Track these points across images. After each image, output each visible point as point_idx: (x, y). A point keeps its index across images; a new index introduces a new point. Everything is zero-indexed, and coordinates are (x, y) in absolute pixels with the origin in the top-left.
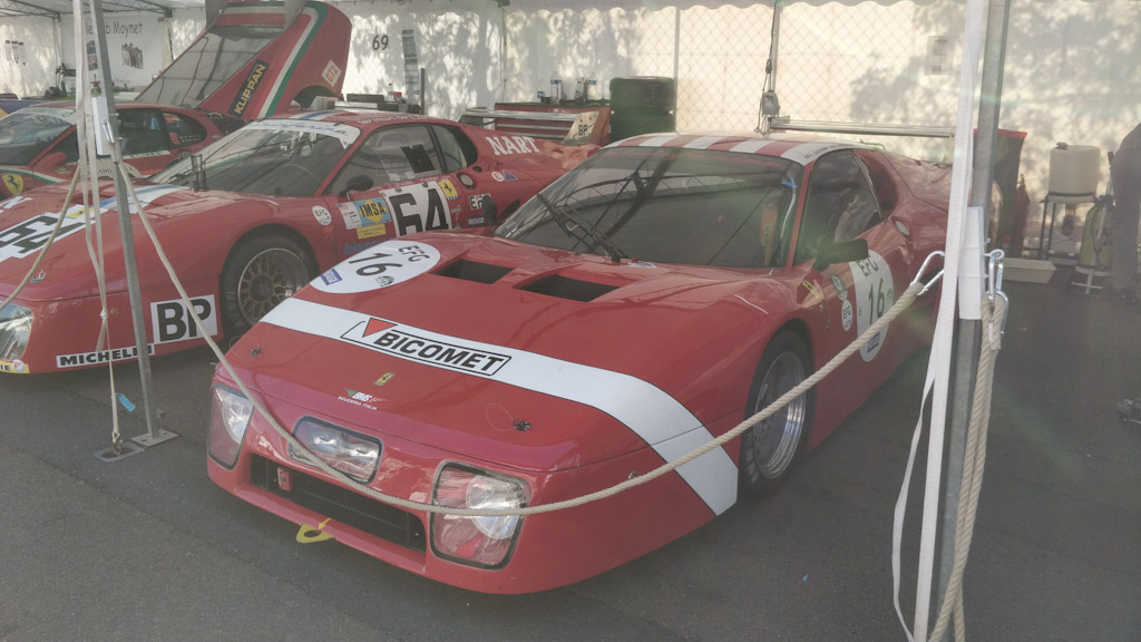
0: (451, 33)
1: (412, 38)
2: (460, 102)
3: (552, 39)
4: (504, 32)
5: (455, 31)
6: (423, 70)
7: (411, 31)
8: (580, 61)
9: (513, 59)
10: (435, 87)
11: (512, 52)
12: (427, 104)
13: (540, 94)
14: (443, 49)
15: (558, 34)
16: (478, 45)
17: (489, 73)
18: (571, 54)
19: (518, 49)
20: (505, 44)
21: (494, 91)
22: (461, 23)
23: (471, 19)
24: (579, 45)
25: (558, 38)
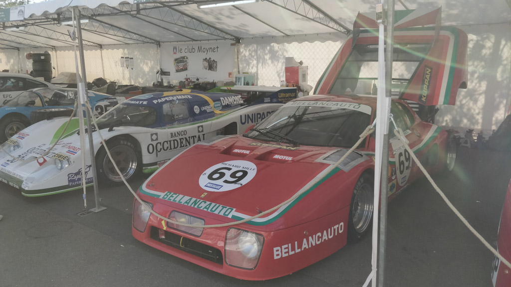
16: (491, 54)
17: (500, 70)
23: (488, 38)
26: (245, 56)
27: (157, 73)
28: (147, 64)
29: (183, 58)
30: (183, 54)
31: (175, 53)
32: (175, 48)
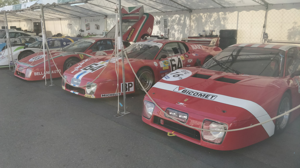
0: (176, 20)
2: (178, 37)
3: (203, 21)
4: (190, 19)
5: (177, 19)
6: (169, 29)
7: (166, 20)
8: (211, 26)
9: (192, 25)
10: (172, 33)
11: (192, 24)
12: (169, 37)
13: (199, 34)
14: (174, 24)
15: (205, 19)
16: (183, 23)
17: (186, 29)
18: (208, 24)
19: (194, 23)
20: (191, 22)
21: (187, 34)
22: (179, 17)
23: (182, 16)
24: (211, 21)
25: (205, 20)
27: (80, 31)
29: (88, 24)
31: (86, 22)
32: (86, 20)
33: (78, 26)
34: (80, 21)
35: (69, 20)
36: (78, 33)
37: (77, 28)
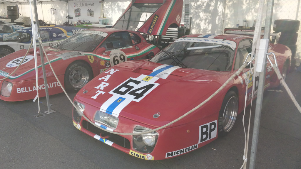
0: (204, 5)
1: (189, 7)
2: (205, 27)
3: (244, 7)
4: (225, 4)
5: (205, 5)
6: (191, 17)
7: (188, 5)
8: (255, 14)
9: (227, 14)
10: (195, 23)
11: (227, 11)
12: (191, 28)
13: (237, 25)
14: (200, 10)
15: (247, 5)
16: (214, 9)
17: (217, 18)
18: (251, 12)
19: (229, 10)
20: (225, 8)
21: (218, 24)
22: (208, 2)
24: (255, 9)
25: (247, 6)
26: (106, 9)
27: (67, 17)
28: (62, 12)
29: (78, 9)
30: (78, 7)
31: (75, 7)
32: (75, 4)
33: (64, 12)
34: (67, 5)
35: (52, 4)
36: (65, 20)
37: (63, 14)
